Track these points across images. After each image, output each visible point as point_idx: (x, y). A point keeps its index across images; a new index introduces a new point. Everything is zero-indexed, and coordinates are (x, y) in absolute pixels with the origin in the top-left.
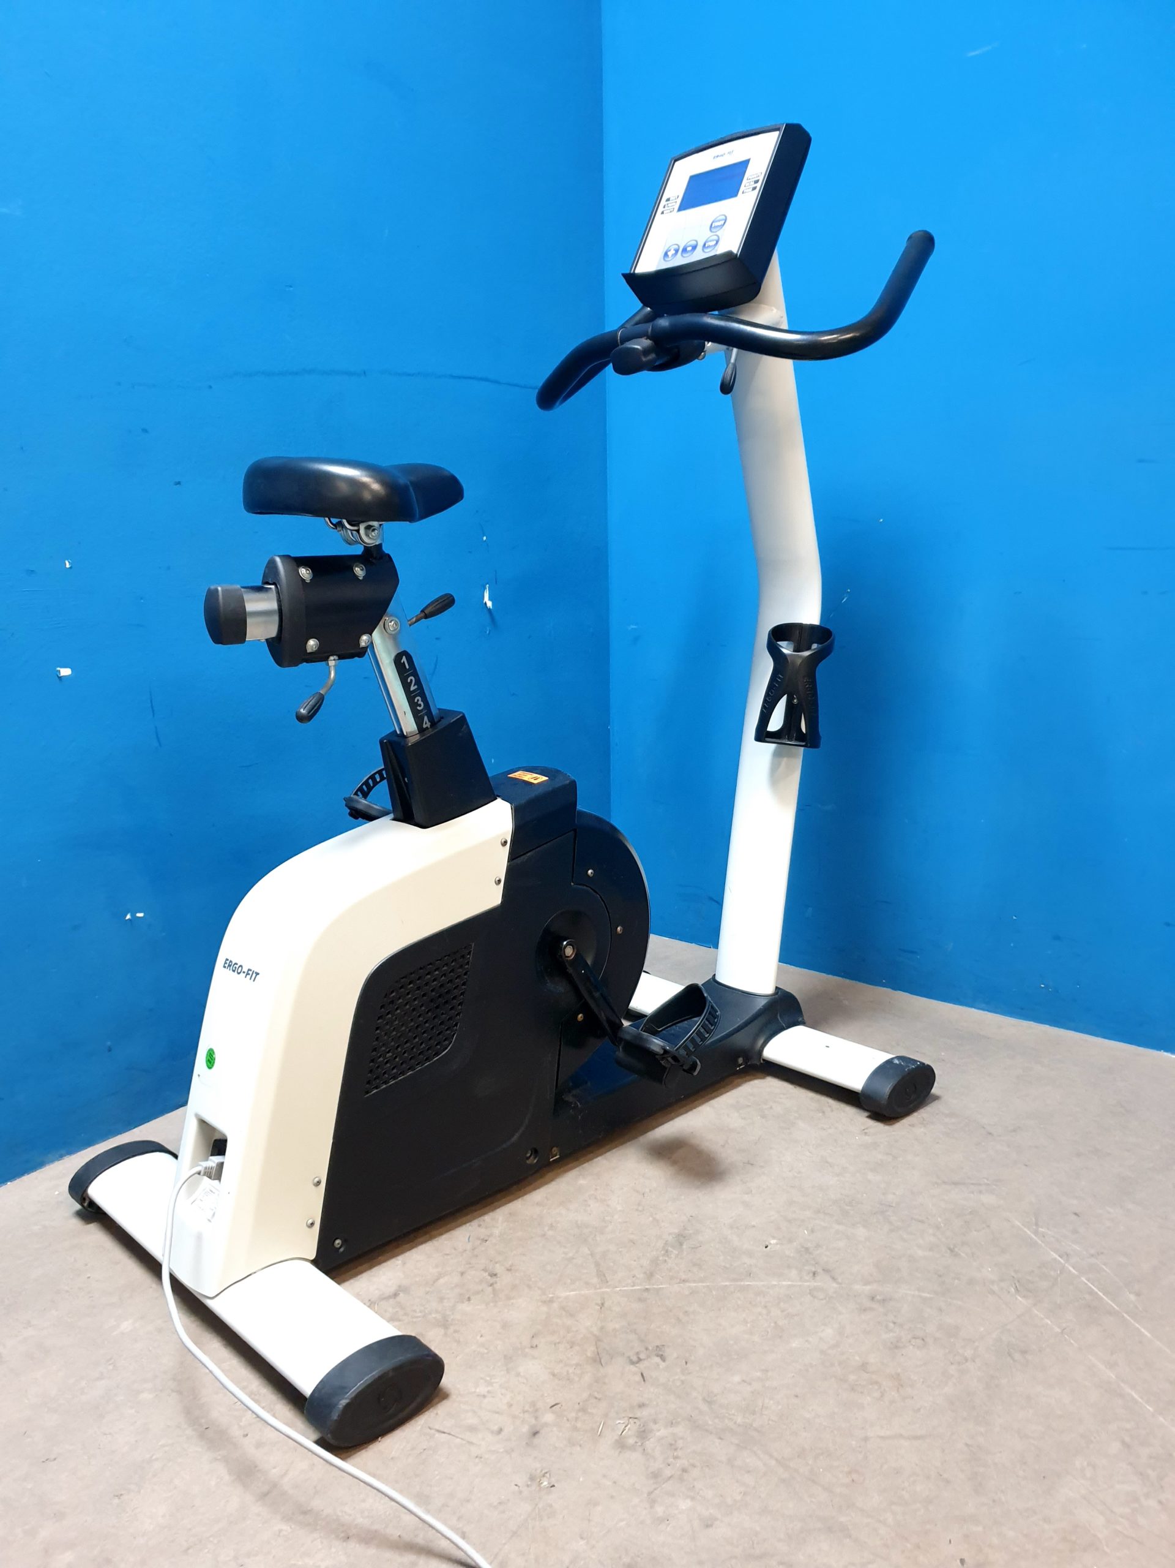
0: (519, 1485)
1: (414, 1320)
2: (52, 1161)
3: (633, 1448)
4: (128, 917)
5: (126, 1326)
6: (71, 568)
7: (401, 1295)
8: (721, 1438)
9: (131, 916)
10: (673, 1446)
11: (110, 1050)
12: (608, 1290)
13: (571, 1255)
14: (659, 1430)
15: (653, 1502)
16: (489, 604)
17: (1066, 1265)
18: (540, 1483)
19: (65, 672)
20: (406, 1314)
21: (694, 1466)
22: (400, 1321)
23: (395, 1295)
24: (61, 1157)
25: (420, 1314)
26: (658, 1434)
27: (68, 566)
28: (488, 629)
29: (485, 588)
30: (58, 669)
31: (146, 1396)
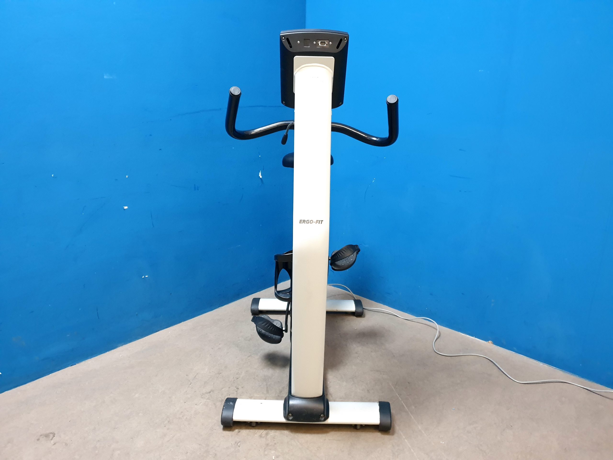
0: (232, 444)
1: (214, 400)
2: (119, 346)
3: (263, 437)
4: (143, 277)
5: (137, 395)
6: (128, 178)
7: (212, 392)
8: (287, 437)
9: (144, 276)
10: (274, 438)
11: (137, 315)
12: (268, 395)
13: (260, 384)
14: (271, 433)
15: (265, 451)
16: (261, 177)
17: (399, 397)
18: (238, 444)
19: (126, 208)
20: (212, 398)
21: (278, 443)
22: (210, 399)
23: (210, 392)
24: (122, 345)
25: (215, 398)
26: (271, 434)
27: (127, 177)
28: (260, 184)
29: (260, 172)
30: (124, 207)
31: (140, 414)
